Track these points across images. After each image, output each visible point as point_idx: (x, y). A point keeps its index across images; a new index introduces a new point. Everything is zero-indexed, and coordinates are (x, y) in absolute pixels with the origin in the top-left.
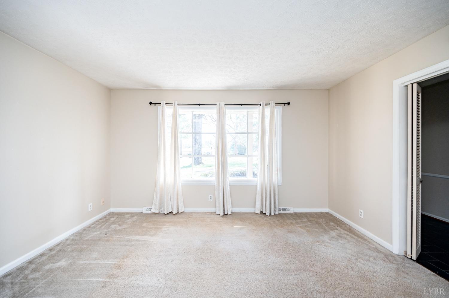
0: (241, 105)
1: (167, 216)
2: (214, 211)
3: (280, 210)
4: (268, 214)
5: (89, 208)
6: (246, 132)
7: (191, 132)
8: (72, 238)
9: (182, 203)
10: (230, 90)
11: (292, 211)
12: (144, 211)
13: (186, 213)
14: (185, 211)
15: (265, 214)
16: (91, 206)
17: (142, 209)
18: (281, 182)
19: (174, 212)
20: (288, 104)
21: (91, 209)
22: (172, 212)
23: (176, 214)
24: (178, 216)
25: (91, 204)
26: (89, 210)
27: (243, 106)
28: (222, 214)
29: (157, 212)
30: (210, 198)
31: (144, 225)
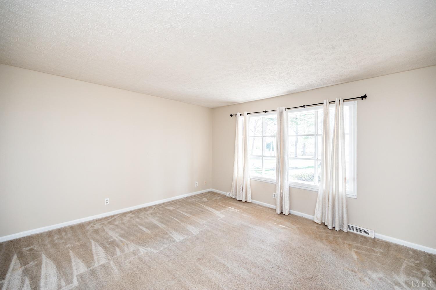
0: (304, 106)
1: (238, 202)
2: (275, 208)
3: (349, 227)
4: (330, 227)
5: (196, 185)
6: (314, 134)
7: (262, 135)
8: (183, 199)
9: (250, 194)
10: (291, 94)
11: (373, 235)
12: (227, 195)
13: (253, 204)
14: (253, 202)
15: (327, 226)
16: (197, 184)
17: (226, 193)
18: (356, 194)
19: (244, 200)
20: (365, 97)
21: (197, 186)
22: (242, 200)
23: (244, 202)
24: (245, 204)
25: (197, 182)
26: (196, 186)
27: (306, 108)
28: (279, 212)
29: (234, 198)
30: (274, 196)
31: (219, 203)
